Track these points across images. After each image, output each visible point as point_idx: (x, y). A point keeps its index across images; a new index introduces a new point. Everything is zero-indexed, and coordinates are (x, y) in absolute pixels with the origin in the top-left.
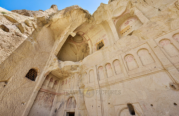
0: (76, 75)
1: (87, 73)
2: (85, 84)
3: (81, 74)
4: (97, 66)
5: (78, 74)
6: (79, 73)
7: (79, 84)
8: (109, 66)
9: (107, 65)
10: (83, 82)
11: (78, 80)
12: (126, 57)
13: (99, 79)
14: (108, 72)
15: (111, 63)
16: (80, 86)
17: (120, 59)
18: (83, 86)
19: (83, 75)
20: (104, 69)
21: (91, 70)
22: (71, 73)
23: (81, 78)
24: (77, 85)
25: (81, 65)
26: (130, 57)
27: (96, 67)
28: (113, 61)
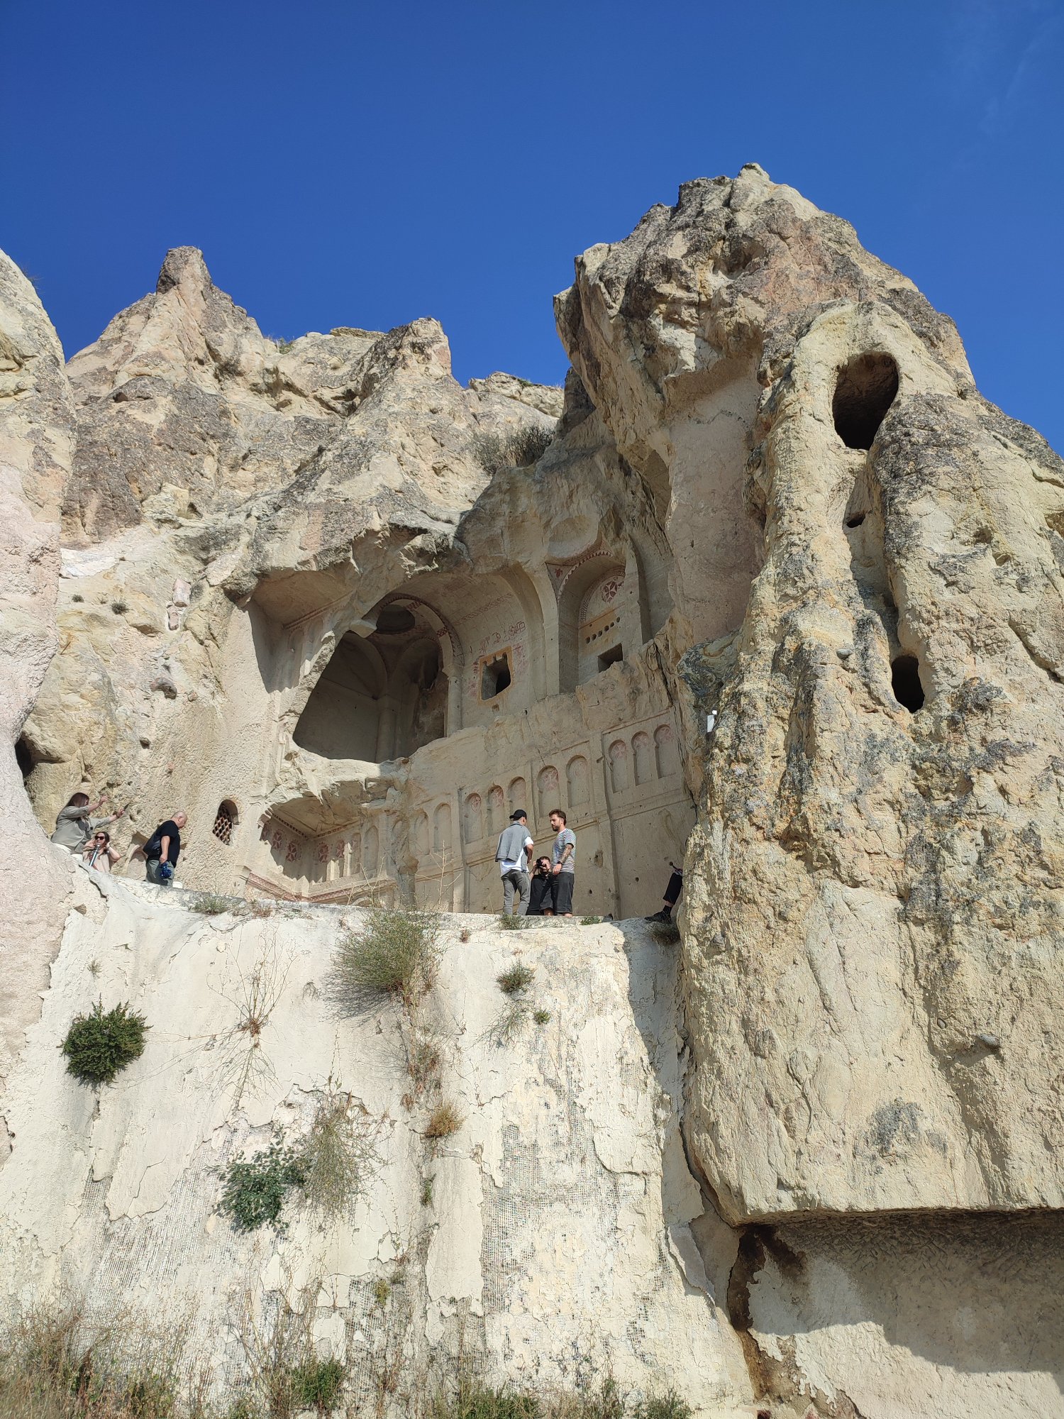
0: (383, 823)
1: (426, 816)
2: (418, 858)
3: (403, 819)
4: (464, 791)
5: (393, 819)
6: (394, 813)
7: (399, 857)
8: (500, 797)
9: (496, 793)
10: (412, 848)
11: (392, 841)
12: (545, 774)
13: (465, 839)
14: (494, 814)
15: (505, 788)
16: (400, 864)
17: (527, 780)
18: (414, 862)
19: (412, 822)
20: (484, 805)
21: (443, 805)
22: (360, 813)
23: (405, 834)
24: (390, 860)
25: (403, 779)
26: (553, 776)
27: (460, 795)
28: (509, 781)
